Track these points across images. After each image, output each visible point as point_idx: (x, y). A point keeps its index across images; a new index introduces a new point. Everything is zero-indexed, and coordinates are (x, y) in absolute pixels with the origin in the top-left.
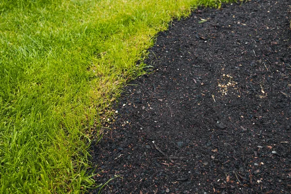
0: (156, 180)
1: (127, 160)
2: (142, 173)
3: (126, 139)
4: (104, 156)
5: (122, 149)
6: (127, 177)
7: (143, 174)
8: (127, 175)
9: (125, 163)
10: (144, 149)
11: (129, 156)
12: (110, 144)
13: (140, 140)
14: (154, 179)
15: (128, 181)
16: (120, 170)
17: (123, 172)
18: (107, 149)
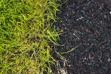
0: (102, 48)
1: (86, 24)
2: (94, 38)
3: (89, 3)
4: (68, 14)
5: (84, 12)
6: (83, 38)
7: (94, 40)
8: (82, 37)
9: (84, 26)
10: (101, 18)
11: (88, 20)
12: (75, 3)
13: (101, 8)
14: (102, 47)
15: (82, 43)
16: (78, 31)
17: (80, 33)
18: (72, 7)
